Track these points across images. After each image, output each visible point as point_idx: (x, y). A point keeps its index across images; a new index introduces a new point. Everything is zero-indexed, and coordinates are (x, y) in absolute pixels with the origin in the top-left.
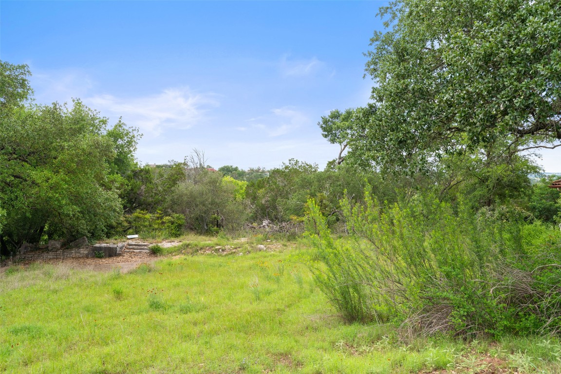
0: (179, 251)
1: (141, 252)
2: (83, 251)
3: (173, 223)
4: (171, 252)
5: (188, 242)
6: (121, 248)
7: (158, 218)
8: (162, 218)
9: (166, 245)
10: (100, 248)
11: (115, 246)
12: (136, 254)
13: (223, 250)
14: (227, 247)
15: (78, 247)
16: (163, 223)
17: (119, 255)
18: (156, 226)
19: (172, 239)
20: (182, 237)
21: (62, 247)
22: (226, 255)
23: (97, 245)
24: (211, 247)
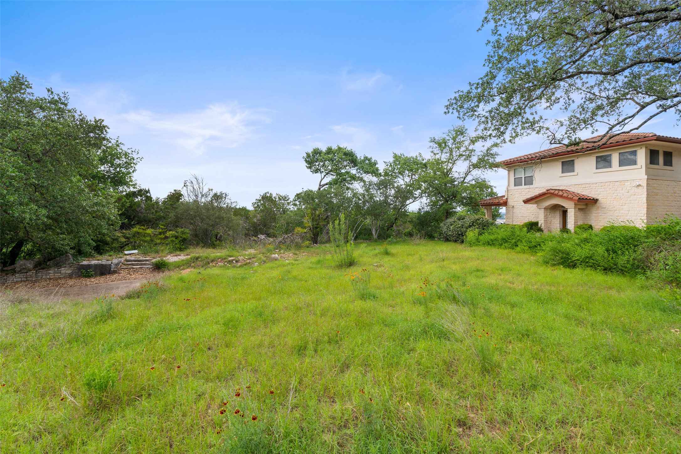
0: (187, 264)
1: (141, 268)
2: (66, 271)
3: (177, 237)
4: (179, 266)
5: (197, 255)
6: (117, 264)
7: (160, 233)
8: (164, 233)
9: (171, 259)
10: (89, 266)
11: (110, 262)
12: (135, 271)
13: (237, 262)
14: (241, 258)
15: (58, 265)
16: (166, 238)
17: (115, 272)
18: (159, 241)
19: (178, 253)
20: (188, 251)
21: (35, 267)
22: (241, 266)
23: (85, 263)
24: (223, 259)
